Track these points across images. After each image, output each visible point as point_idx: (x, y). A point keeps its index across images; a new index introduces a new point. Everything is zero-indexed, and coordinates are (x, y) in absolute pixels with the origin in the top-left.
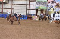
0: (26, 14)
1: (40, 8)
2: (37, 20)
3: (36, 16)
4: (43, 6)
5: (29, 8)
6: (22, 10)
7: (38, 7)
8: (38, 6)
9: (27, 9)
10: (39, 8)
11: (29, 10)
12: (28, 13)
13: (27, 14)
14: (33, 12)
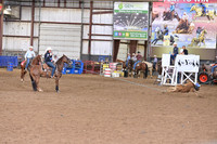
0: (79, 55)
1: (127, 35)
2: (116, 75)
3: (115, 61)
4: (135, 28)
5: (90, 35)
6: (66, 43)
7: (118, 32)
8: (118, 28)
9: (82, 40)
10: (121, 36)
11: (90, 40)
12: (85, 52)
13: (82, 55)
14: (102, 48)
